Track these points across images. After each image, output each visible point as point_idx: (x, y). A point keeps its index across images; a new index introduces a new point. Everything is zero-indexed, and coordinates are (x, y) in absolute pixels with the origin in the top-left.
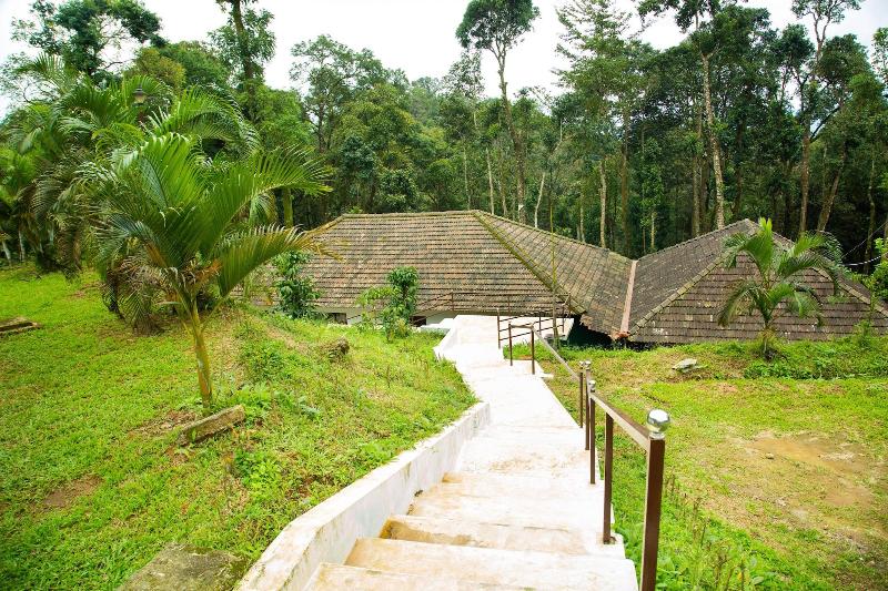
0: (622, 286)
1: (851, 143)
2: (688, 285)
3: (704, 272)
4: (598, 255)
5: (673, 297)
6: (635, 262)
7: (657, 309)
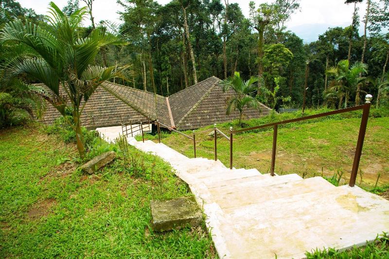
0: (166, 108)
1: (240, 47)
2: (197, 104)
3: (202, 98)
4: (152, 96)
5: (191, 110)
6: (167, 98)
7: (186, 115)
